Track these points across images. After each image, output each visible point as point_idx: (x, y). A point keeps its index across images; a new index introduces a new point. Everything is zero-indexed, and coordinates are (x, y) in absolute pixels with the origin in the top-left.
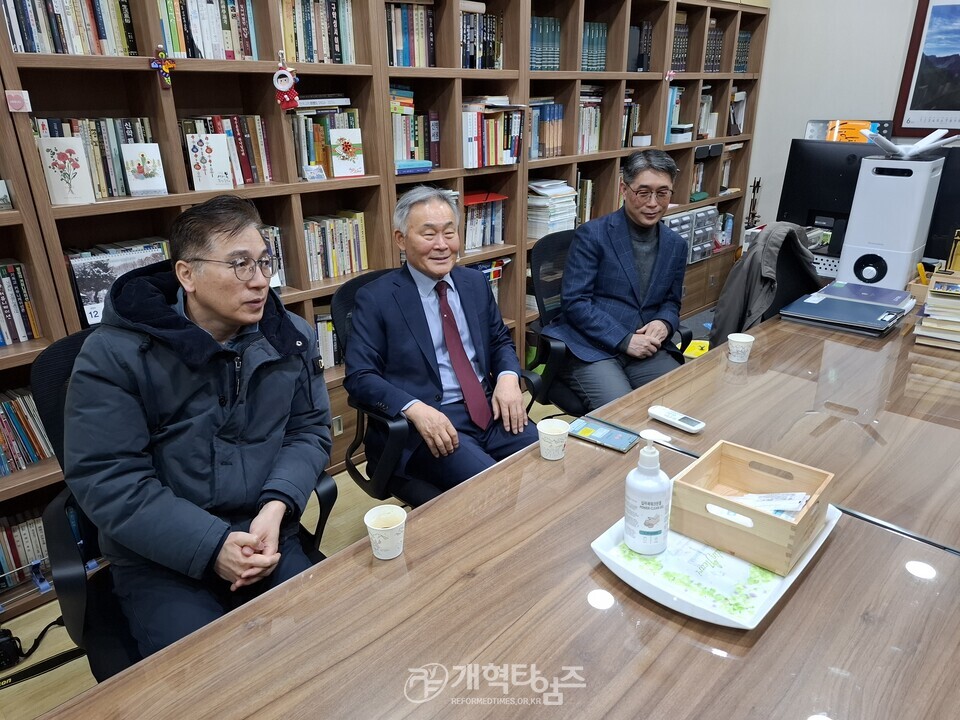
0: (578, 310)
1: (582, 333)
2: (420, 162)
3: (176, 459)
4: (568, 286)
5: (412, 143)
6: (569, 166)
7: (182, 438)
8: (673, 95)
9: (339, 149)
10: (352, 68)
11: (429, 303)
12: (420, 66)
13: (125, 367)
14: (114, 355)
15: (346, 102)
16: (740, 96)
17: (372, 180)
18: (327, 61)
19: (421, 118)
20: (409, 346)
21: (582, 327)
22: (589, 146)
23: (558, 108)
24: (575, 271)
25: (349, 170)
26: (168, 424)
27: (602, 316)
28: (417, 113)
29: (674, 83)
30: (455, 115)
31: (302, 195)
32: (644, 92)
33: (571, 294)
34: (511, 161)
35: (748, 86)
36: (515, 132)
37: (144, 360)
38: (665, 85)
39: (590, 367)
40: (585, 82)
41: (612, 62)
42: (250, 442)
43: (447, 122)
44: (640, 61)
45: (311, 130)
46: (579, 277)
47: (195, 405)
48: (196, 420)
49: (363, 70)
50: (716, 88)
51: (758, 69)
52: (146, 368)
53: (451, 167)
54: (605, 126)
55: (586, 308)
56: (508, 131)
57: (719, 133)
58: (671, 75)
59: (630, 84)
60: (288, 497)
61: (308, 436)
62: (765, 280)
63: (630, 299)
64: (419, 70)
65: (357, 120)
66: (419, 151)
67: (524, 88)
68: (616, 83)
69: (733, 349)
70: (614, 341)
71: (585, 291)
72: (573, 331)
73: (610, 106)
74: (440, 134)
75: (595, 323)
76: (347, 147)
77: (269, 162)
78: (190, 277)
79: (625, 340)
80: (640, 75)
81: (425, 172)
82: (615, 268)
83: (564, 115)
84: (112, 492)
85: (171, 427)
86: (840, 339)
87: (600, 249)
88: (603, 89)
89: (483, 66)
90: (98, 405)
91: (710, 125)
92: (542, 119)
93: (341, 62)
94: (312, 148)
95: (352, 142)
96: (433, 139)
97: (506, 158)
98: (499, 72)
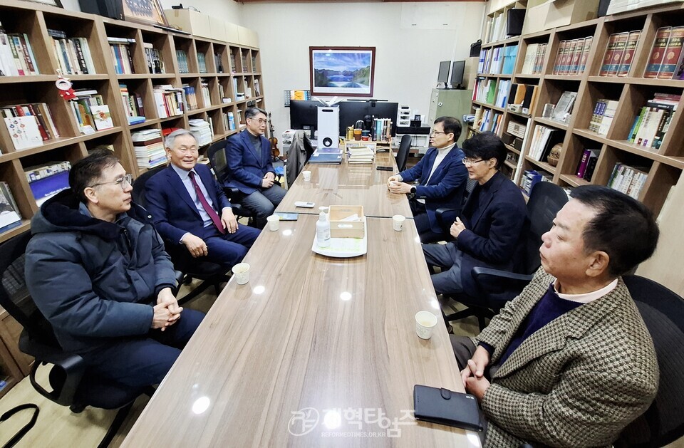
0: (239, 173)
1: (242, 182)
2: (136, 118)
3: (111, 286)
4: (232, 164)
5: (130, 109)
6: (203, 113)
7: (111, 275)
8: (234, 82)
9: (98, 116)
10: (94, 76)
11: (187, 183)
12: (128, 74)
13: (71, 250)
14: (61, 246)
15: (95, 92)
16: (256, 81)
17: (117, 129)
18: (80, 73)
19: (132, 97)
20: (182, 204)
21: (242, 179)
22: (208, 105)
23: (192, 89)
24: (233, 157)
25: (105, 126)
26: (101, 271)
27: (249, 174)
28: (130, 95)
29: (235, 77)
30: (151, 95)
31: (85, 142)
32: (224, 80)
33: (235, 167)
34: (181, 113)
35: (257, 77)
36: (180, 101)
37: (81, 244)
38: (232, 78)
39: (250, 196)
40: (202, 78)
41: (209, 69)
42: (140, 267)
43: (146, 98)
44: (220, 69)
45: (77, 108)
46: (236, 160)
47: (112, 258)
48: (116, 264)
49: (102, 77)
50: (248, 78)
51: (260, 71)
52: (84, 247)
53: (152, 118)
54: (212, 94)
55: (243, 172)
56: (177, 100)
57: (253, 96)
58: (233, 74)
59: (219, 77)
60: (170, 284)
61: (161, 257)
62: (302, 151)
63: (257, 165)
64: (128, 75)
65: (102, 101)
66: (134, 112)
67: (179, 81)
68: (213, 78)
69: (305, 177)
70: (257, 182)
71: (239, 165)
72: (238, 182)
73: (213, 86)
74: (143, 103)
75: (248, 177)
76: (102, 115)
77: (56, 127)
78: (94, 195)
79: (261, 183)
80: (221, 74)
81: (143, 122)
82: (249, 154)
83: (195, 92)
84: (87, 312)
85: (103, 272)
86: (330, 167)
87: (242, 147)
88: (209, 80)
89: (156, 72)
90: (60, 274)
91: (248, 92)
92: (186, 93)
93: (87, 73)
94: (80, 117)
95: (104, 112)
96: (140, 106)
97: (179, 112)
98: (164, 74)
